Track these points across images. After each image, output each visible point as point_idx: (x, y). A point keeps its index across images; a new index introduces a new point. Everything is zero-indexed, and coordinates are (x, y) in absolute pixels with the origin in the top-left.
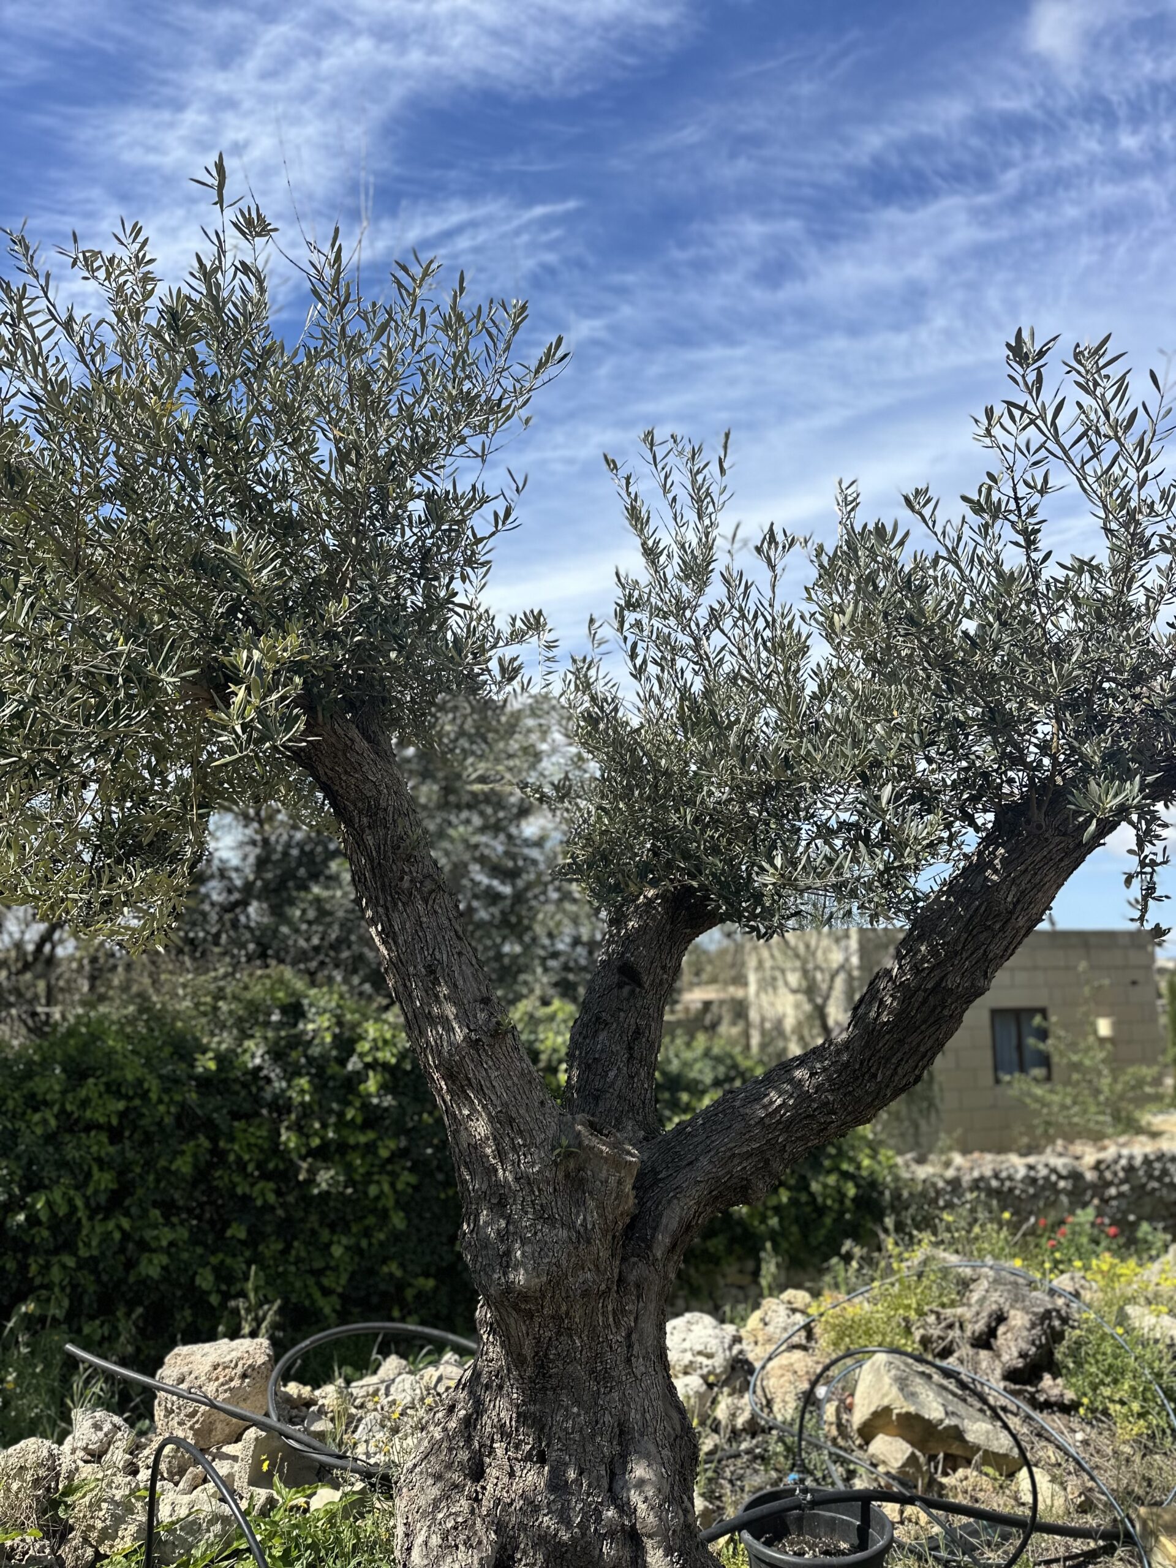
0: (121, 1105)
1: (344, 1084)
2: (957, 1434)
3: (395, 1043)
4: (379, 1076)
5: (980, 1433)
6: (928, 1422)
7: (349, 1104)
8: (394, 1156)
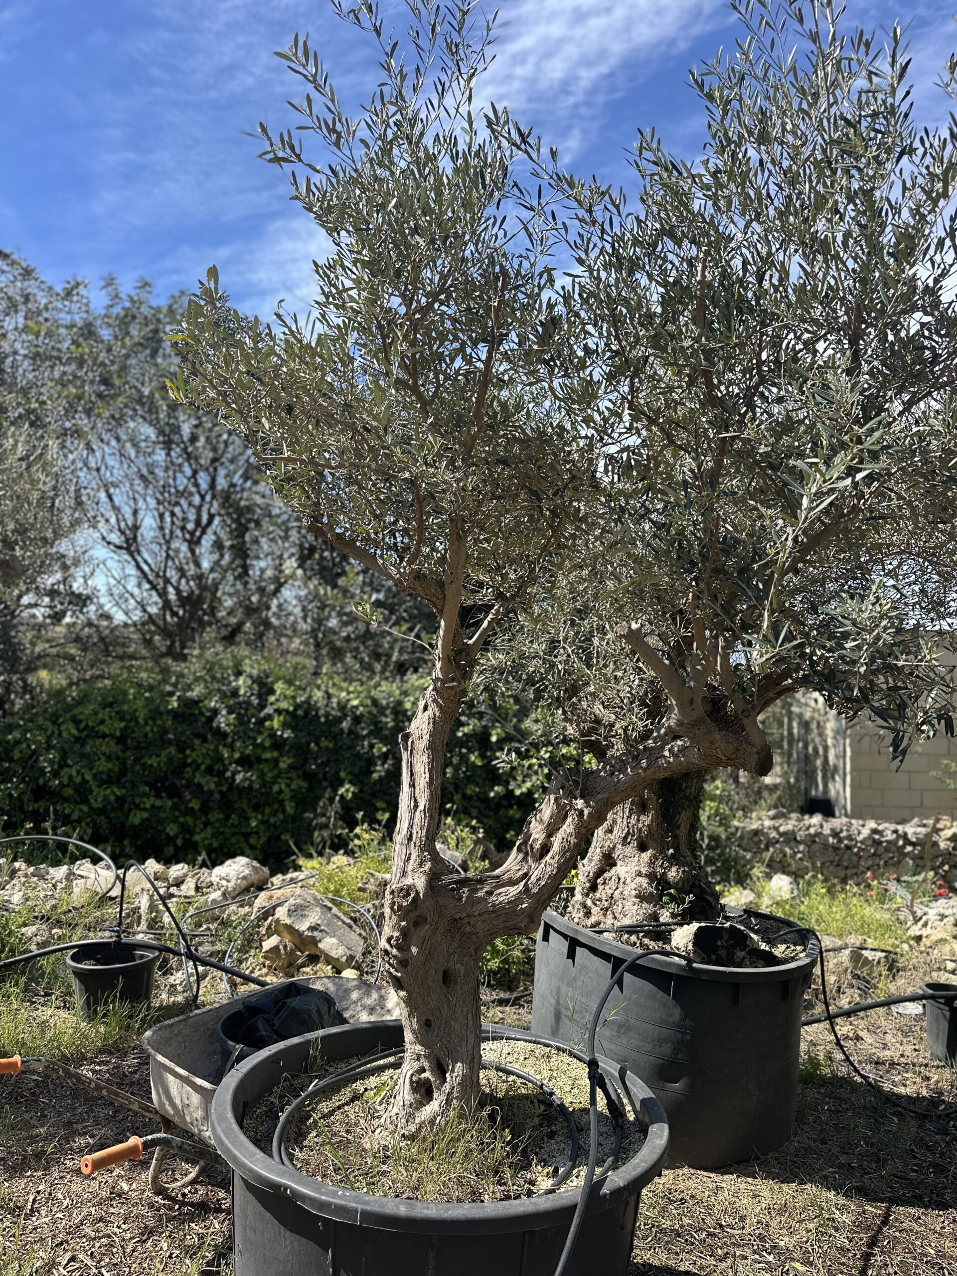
0: (123, 724)
1: (261, 722)
2: (314, 942)
3: (294, 698)
4: (282, 718)
5: (329, 945)
6: (298, 931)
7: (260, 733)
8: (291, 767)
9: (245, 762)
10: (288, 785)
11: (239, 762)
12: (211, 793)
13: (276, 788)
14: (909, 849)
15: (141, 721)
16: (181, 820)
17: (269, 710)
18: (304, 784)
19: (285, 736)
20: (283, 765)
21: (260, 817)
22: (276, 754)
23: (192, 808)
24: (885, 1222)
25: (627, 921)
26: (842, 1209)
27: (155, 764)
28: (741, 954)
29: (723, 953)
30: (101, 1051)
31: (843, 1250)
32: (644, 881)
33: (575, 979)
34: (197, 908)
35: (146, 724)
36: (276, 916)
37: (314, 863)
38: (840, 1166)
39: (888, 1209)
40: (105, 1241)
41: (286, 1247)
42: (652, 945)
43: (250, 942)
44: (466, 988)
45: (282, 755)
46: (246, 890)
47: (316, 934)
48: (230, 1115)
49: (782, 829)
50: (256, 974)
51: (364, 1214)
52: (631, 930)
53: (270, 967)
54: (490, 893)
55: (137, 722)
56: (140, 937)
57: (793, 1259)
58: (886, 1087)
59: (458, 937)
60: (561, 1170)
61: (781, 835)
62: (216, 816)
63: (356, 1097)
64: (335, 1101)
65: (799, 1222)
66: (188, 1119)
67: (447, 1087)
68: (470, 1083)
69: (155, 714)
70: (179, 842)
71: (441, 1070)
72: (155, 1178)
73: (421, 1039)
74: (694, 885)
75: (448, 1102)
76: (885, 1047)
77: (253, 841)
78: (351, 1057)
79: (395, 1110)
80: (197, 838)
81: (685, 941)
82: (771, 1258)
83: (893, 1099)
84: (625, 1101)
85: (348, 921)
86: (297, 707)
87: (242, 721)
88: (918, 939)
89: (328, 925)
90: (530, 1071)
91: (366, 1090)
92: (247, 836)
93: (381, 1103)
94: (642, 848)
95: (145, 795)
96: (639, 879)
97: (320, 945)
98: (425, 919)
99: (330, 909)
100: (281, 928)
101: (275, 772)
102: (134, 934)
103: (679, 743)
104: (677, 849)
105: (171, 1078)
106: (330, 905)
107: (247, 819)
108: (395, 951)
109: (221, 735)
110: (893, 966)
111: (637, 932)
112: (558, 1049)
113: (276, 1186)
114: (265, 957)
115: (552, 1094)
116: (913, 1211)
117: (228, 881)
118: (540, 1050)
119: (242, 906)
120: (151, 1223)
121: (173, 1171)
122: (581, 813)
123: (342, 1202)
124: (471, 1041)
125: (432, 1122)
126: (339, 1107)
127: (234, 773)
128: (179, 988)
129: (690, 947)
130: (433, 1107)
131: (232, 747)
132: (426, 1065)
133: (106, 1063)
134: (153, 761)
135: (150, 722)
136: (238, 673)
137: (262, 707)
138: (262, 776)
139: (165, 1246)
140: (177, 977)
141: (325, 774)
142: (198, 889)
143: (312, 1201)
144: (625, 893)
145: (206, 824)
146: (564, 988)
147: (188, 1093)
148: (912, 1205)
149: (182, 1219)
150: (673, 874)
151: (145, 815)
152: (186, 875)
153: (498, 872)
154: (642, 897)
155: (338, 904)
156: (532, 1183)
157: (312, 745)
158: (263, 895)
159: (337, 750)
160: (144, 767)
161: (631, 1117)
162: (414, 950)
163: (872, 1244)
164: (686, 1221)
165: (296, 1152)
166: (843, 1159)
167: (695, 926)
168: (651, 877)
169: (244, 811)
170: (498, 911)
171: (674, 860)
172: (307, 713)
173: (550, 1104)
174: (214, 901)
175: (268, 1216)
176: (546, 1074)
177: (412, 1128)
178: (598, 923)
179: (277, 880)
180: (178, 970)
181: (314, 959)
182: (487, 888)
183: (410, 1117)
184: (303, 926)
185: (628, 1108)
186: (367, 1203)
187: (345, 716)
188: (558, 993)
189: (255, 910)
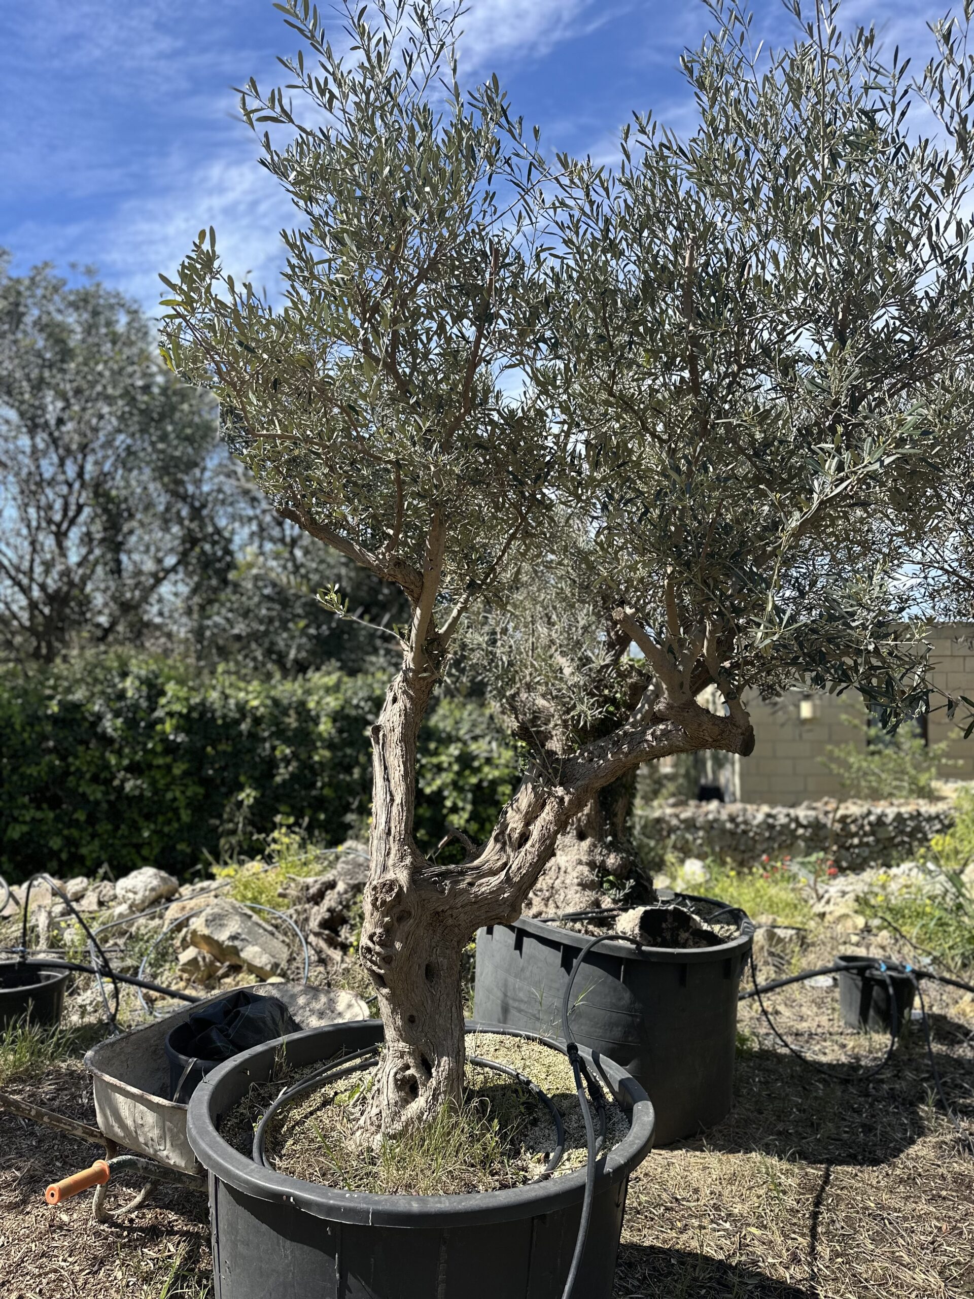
1: (152, 725)
2: (236, 951)
3: (187, 699)
4: (174, 721)
5: (251, 953)
6: (217, 942)
7: (151, 738)
8: (186, 774)
9: (135, 769)
10: (183, 792)
11: (128, 769)
12: (97, 803)
13: (169, 795)
14: (801, 831)
15: (18, 727)
16: (66, 832)
17: (159, 713)
18: (201, 791)
19: (179, 740)
20: (177, 771)
21: (152, 826)
22: (168, 759)
23: (77, 820)
24: (826, 1181)
25: (570, 910)
26: (787, 1173)
27: (35, 774)
28: (684, 935)
29: (668, 935)
30: (12, 1080)
31: (792, 1210)
32: (585, 869)
33: (522, 970)
34: (103, 923)
35: (24, 730)
36: (192, 927)
37: (230, 870)
38: (779, 1133)
39: (827, 1169)
40: (52, 1276)
41: (286, 1256)
42: (597, 931)
43: (164, 955)
44: (448, 980)
45: (175, 760)
46: (155, 902)
47: (237, 943)
48: (211, 1128)
49: (683, 816)
50: (174, 988)
51: (376, 1214)
52: (575, 918)
53: (188, 980)
54: (471, 884)
55: (13, 730)
56: (41, 956)
57: (748, 1225)
58: (809, 1056)
59: (439, 931)
60: (552, 1155)
61: (682, 821)
62: (104, 827)
63: (326, 1102)
64: (306, 1108)
65: (750, 1189)
66: (141, 1140)
67: (433, 1082)
68: (456, 1076)
69: (33, 720)
70: (64, 856)
71: (426, 1066)
72: (100, 1206)
73: (404, 1035)
74: (630, 871)
75: (435, 1097)
76: (802, 1018)
77: (145, 852)
78: (316, 1062)
79: (375, 1111)
80: (84, 851)
81: (631, 925)
82: (727, 1225)
83: (817, 1068)
84: (602, 1083)
85: (270, 928)
86: (191, 709)
87: (131, 724)
88: (822, 915)
89: (249, 933)
90: (501, 1061)
91: (336, 1094)
92: (138, 847)
93: (355, 1106)
94: (581, 837)
95: (24, 807)
96: (580, 867)
97: (242, 955)
98: (410, 913)
99: (250, 917)
100: (198, 940)
101: (169, 779)
102: (33, 954)
103: (662, 727)
104: (615, 836)
105: (120, 1099)
106: (250, 912)
107: (139, 830)
108: (378, 949)
109: (106, 741)
110: (803, 941)
111: (581, 920)
112: (528, 1038)
113: (277, 1196)
114: (183, 970)
115: (529, 1082)
116: (850, 1169)
117: (135, 893)
118: (509, 1040)
119: (153, 918)
120: (100, 1253)
121: (116, 1197)
122: (562, 799)
123: (352, 1205)
124: (456, 1034)
125: (420, 1118)
126: (311, 1113)
127: (123, 781)
128: (89, 1009)
129: (637, 931)
130: (420, 1103)
131: (119, 753)
132: (411, 1061)
133: (19, 1092)
134: (33, 771)
135: (28, 728)
136: (124, 675)
137: (153, 710)
138: (153, 783)
139: (119, 1275)
140: (84, 998)
141: (223, 779)
142: (101, 904)
143: (319, 1206)
144: (568, 881)
145: (93, 836)
146: (511, 980)
147: (142, 1112)
148: (848, 1164)
149: (131, 1246)
150: (612, 860)
151: (25, 828)
152: (86, 889)
153: (476, 863)
154: (584, 886)
155: (258, 912)
156: (525, 1169)
157: (209, 749)
158: (174, 906)
159: (236, 753)
160: (23, 777)
161: (610, 1098)
162: (398, 945)
163: (817, 1203)
164: (643, 1198)
165: (277, 1161)
166: (780, 1127)
167: (641, 910)
168: (592, 865)
169: (135, 822)
170: (480, 901)
171: (613, 847)
172: (202, 714)
173: (529, 1092)
174: (121, 915)
175: (264, 1227)
176: (519, 1064)
177: (398, 1126)
178: (540, 914)
179: (186, 890)
180: (85, 990)
181: (235, 969)
182: (468, 879)
183: (396, 1115)
184: (223, 936)
185: (606, 1090)
186: (377, 1203)
187: (244, 717)
188: (506, 985)
189: (167, 922)
